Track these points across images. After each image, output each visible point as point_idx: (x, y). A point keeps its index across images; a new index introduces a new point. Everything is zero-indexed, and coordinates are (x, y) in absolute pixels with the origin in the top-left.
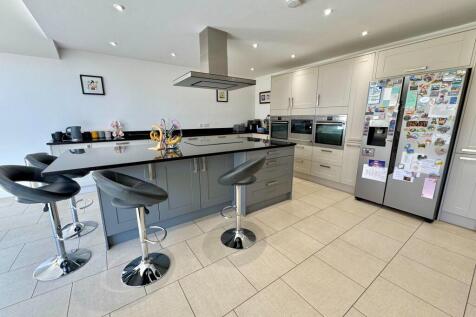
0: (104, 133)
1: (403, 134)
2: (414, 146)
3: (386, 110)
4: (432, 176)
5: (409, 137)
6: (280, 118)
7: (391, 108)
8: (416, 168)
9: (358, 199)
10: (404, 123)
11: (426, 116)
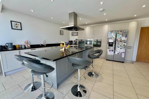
0: (21, 45)
1: (117, 43)
2: (119, 46)
3: (112, 38)
4: (123, 52)
5: (118, 44)
6: (82, 40)
7: (114, 38)
8: (120, 51)
9: (107, 60)
10: (117, 41)
11: (121, 39)
